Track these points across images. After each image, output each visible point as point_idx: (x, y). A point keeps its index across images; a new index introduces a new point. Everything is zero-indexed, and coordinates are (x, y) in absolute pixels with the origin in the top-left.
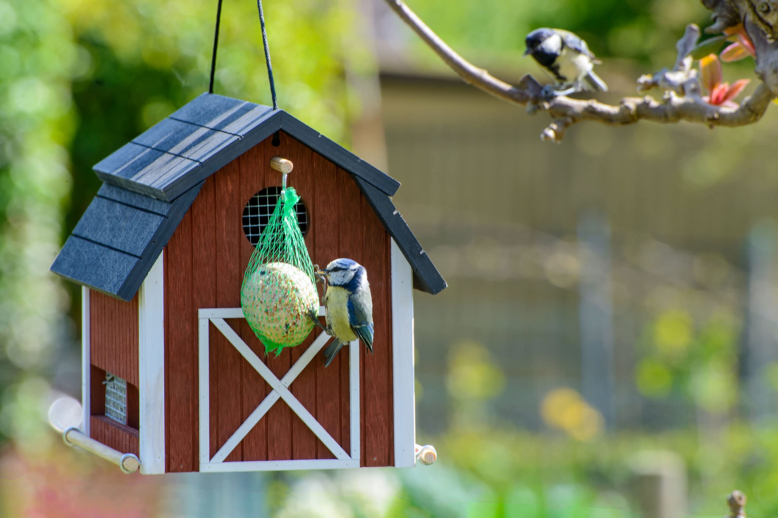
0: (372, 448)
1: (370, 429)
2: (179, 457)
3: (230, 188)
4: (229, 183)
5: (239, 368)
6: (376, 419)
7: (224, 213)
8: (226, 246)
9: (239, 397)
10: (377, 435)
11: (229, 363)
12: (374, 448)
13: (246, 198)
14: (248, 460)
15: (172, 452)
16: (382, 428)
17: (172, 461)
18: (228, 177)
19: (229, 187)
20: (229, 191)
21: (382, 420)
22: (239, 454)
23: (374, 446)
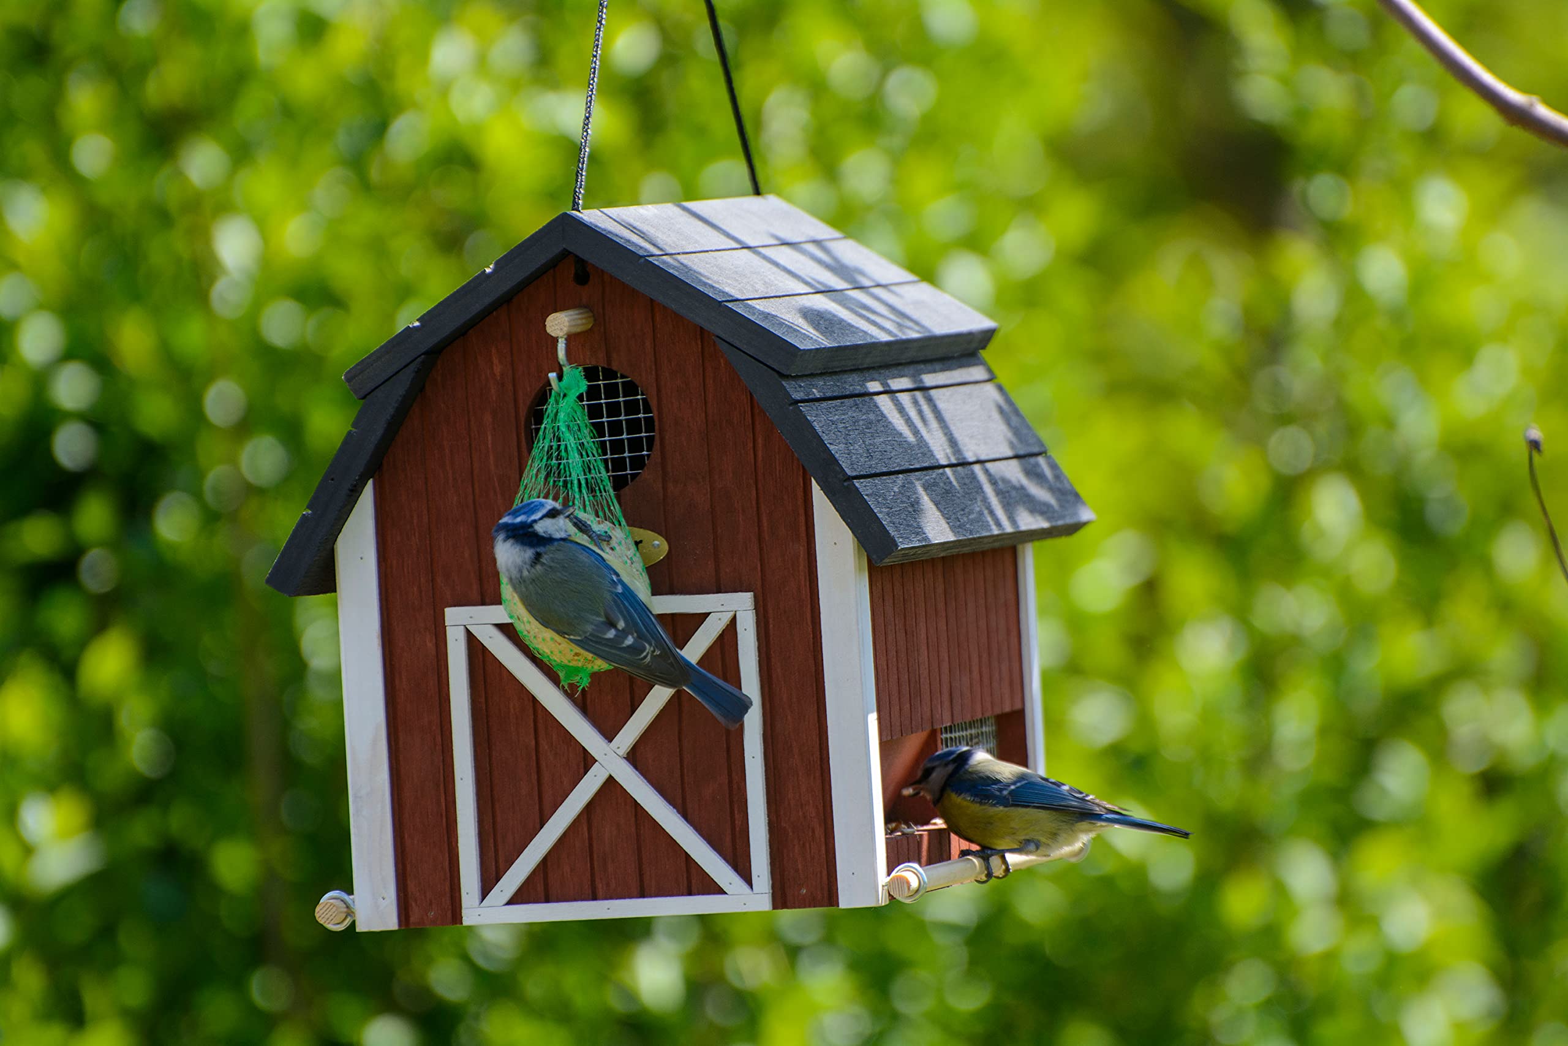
0: (797, 871)
1: (791, 834)
2: (425, 896)
3: (498, 369)
4: (495, 361)
5: (532, 720)
6: (801, 814)
7: (488, 418)
8: (497, 484)
9: (534, 777)
10: (804, 844)
11: (512, 710)
12: (800, 871)
13: (529, 389)
14: (558, 900)
15: (411, 886)
16: (813, 832)
17: (414, 904)
18: (494, 350)
19: (495, 367)
20: (495, 375)
21: (814, 815)
22: (540, 888)
23: (800, 866)
